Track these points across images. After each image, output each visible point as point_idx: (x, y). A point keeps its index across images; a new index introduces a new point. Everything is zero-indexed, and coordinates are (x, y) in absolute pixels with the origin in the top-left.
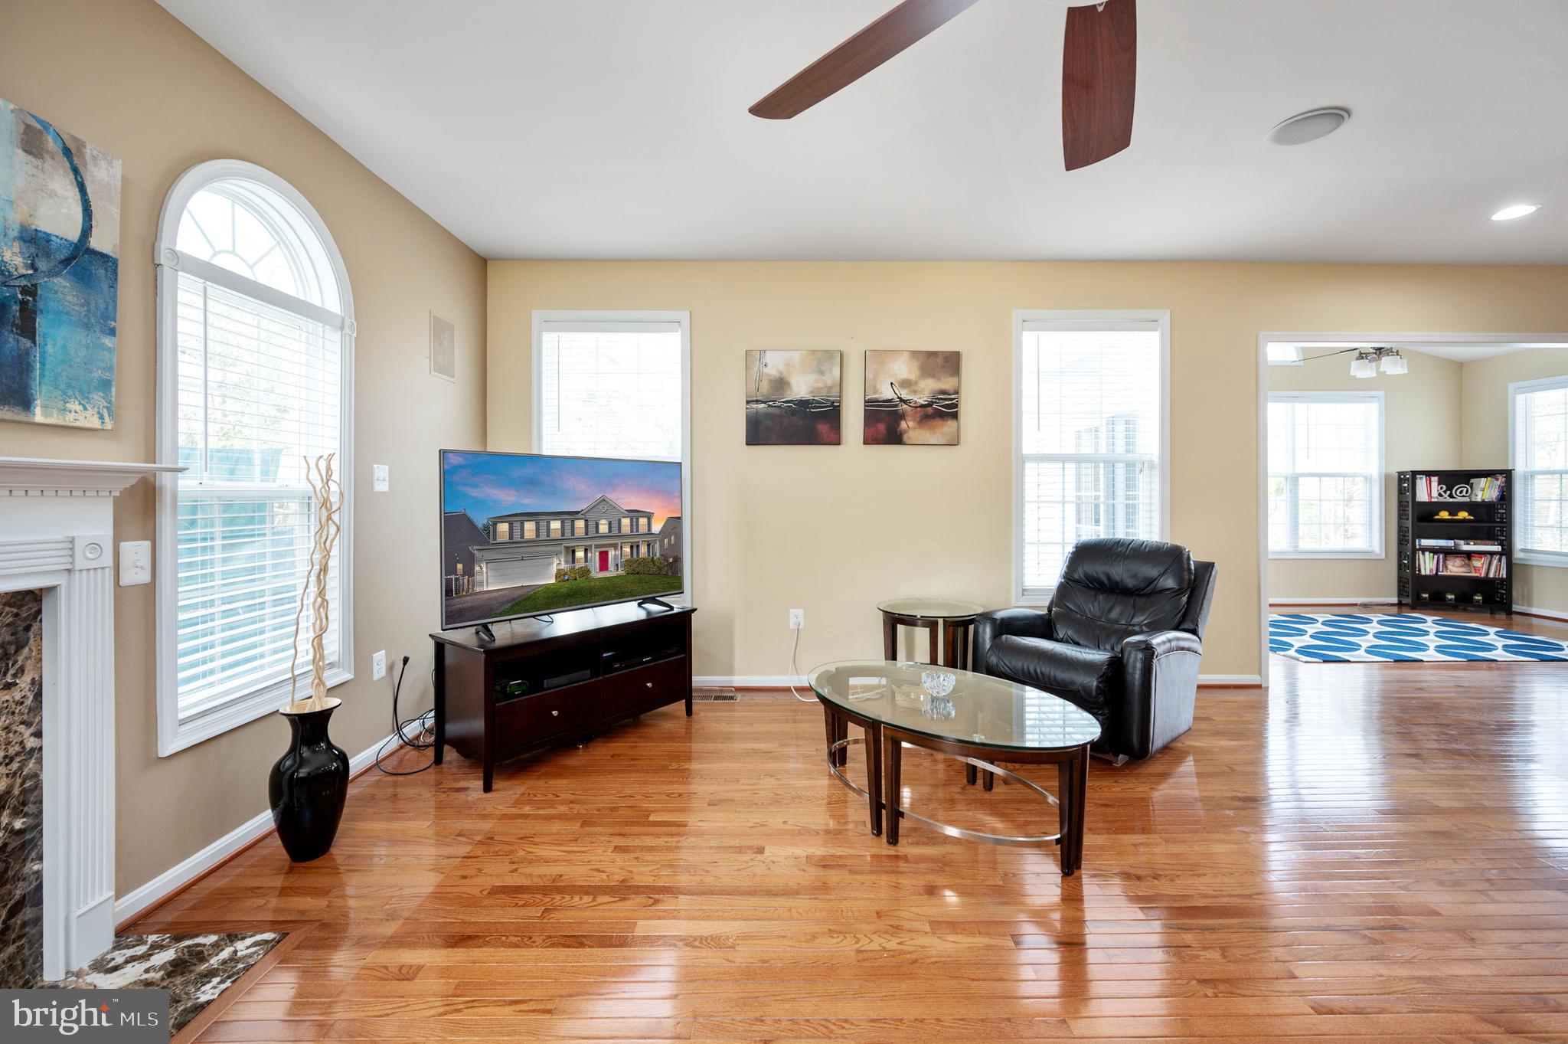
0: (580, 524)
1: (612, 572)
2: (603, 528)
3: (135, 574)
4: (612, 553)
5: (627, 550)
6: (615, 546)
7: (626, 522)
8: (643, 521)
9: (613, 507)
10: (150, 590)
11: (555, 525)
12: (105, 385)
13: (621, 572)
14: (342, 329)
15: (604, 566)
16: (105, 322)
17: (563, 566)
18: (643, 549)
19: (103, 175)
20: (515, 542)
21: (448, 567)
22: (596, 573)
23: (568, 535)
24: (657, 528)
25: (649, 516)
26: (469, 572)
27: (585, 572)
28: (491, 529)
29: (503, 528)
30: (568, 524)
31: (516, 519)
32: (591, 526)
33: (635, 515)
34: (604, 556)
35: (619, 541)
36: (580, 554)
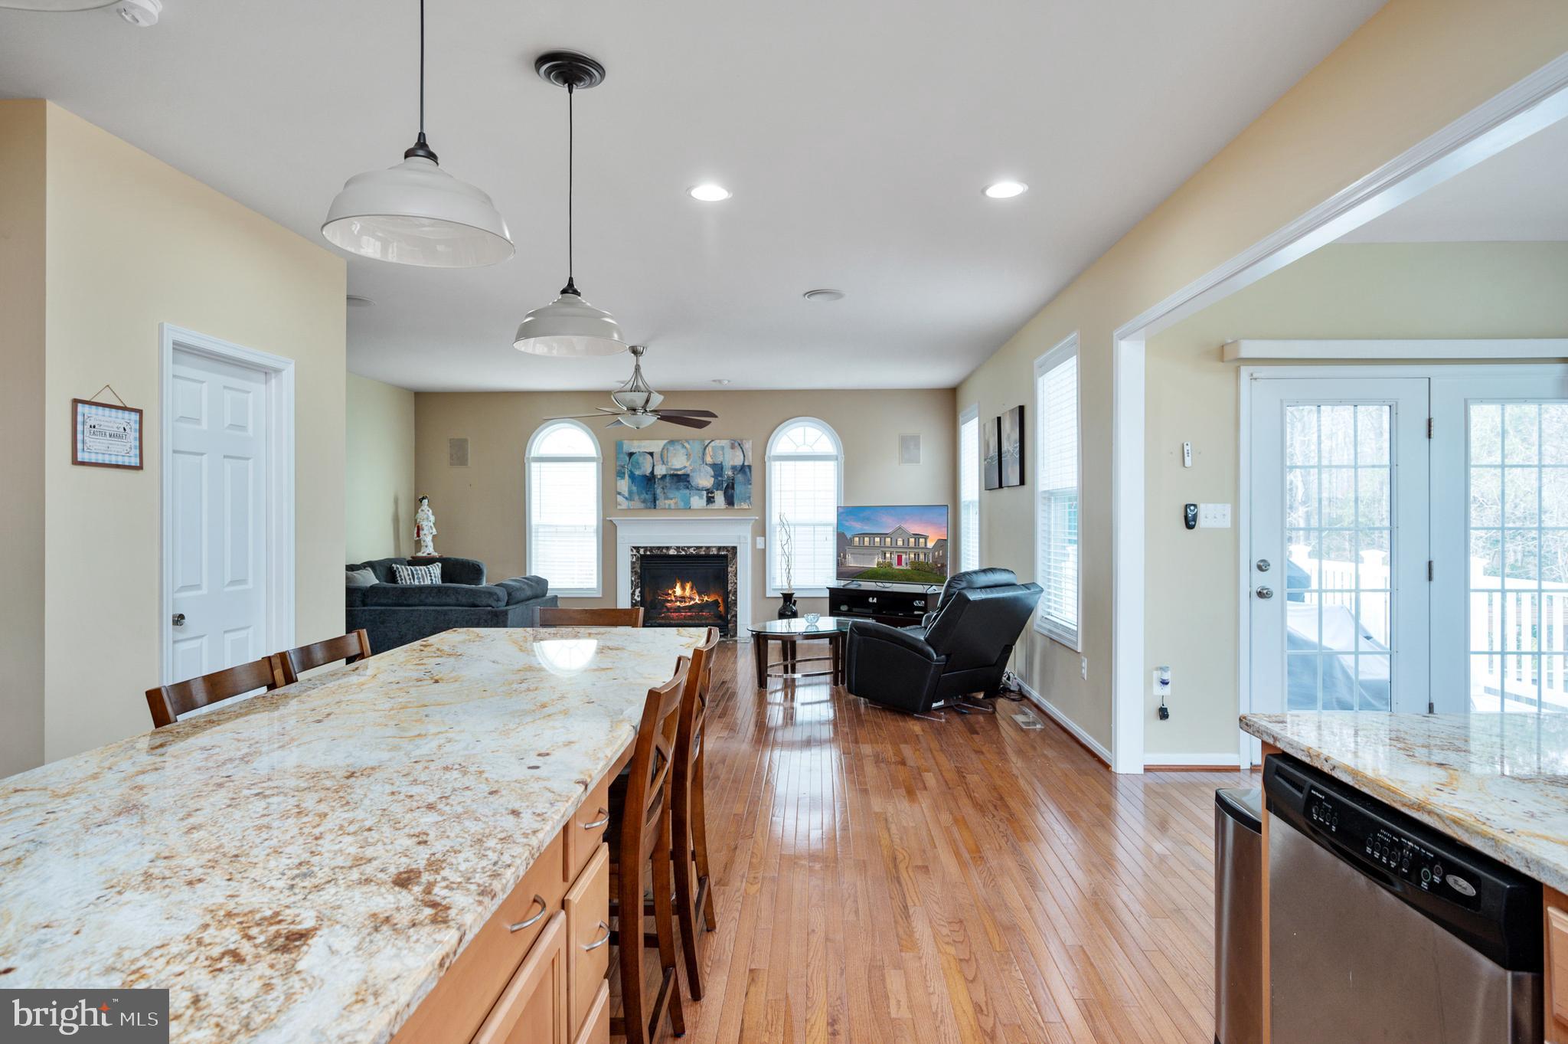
0: (888, 540)
1: (904, 567)
2: (900, 543)
3: (760, 546)
4: (904, 557)
5: (912, 556)
6: (906, 553)
7: (912, 540)
8: (922, 540)
9: (905, 532)
10: (764, 551)
11: (877, 539)
12: (749, 497)
13: (909, 568)
14: (837, 459)
15: (900, 562)
16: (749, 482)
17: (881, 560)
18: (922, 557)
19: (748, 446)
20: (862, 546)
21: (838, 555)
22: (895, 566)
23: (883, 545)
24: (930, 545)
25: (926, 538)
26: (845, 557)
27: (890, 565)
28: (852, 540)
29: (857, 539)
30: (883, 539)
31: (863, 535)
32: (894, 541)
33: (917, 536)
34: (900, 558)
35: (908, 550)
36: (888, 555)
